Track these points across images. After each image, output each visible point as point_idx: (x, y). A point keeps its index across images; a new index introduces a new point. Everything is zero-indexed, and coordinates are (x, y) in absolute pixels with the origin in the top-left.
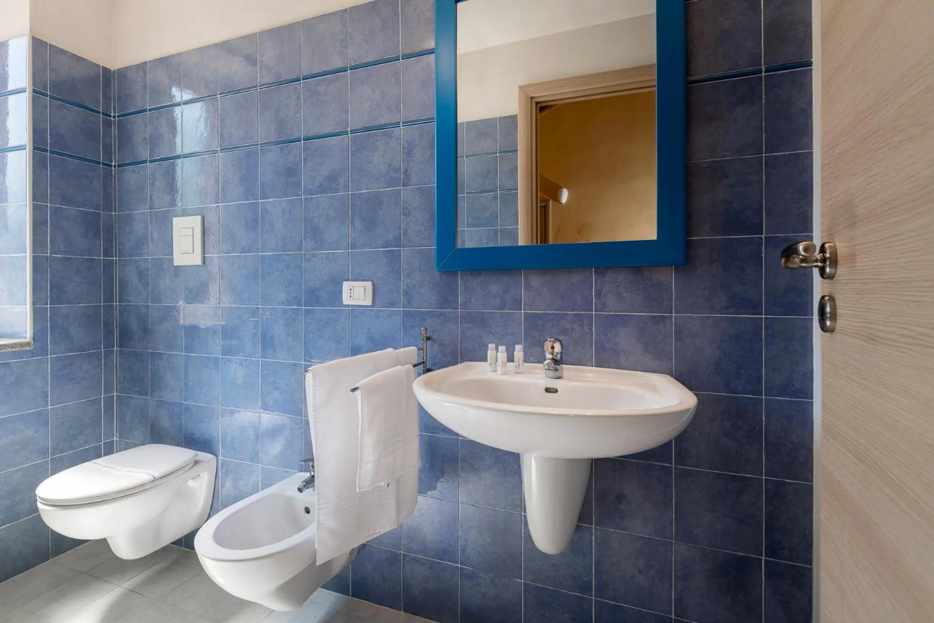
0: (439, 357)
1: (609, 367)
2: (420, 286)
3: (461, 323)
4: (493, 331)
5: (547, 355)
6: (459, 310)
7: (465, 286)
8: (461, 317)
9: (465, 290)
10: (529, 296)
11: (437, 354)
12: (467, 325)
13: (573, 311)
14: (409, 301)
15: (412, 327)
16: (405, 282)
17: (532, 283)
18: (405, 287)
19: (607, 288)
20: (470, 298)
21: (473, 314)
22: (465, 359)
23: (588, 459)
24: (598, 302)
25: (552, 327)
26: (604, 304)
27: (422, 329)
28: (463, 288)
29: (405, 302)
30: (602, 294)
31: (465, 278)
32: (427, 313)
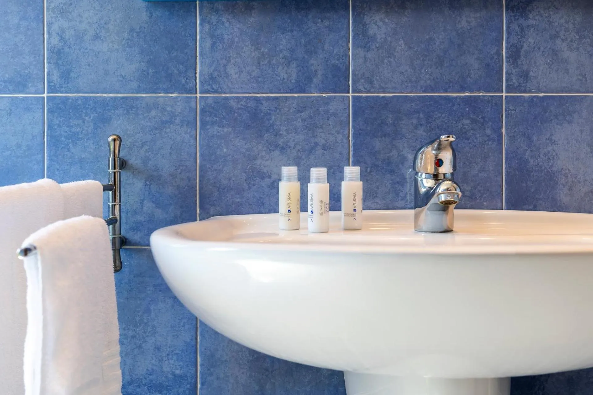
0: (145, 209)
1: (535, 209)
2: (97, 37)
3: (204, 124)
4: (281, 142)
5: (424, 181)
6: (198, 95)
7: (212, 36)
8: (203, 111)
9: (213, 44)
10: (366, 59)
11: (142, 202)
12: (215, 130)
13: (462, 90)
14: (66, 76)
15: (74, 138)
16: (55, 27)
17: (372, 30)
18: (55, 40)
19: (531, 40)
20: (225, 66)
21: (233, 104)
22: (212, 211)
23: (501, 380)
24: (514, 71)
25: (416, 127)
26: (525, 75)
27: (110, 139)
28: (208, 44)
29: (56, 77)
30: (522, 53)
31: (214, 19)
32: (115, 103)
